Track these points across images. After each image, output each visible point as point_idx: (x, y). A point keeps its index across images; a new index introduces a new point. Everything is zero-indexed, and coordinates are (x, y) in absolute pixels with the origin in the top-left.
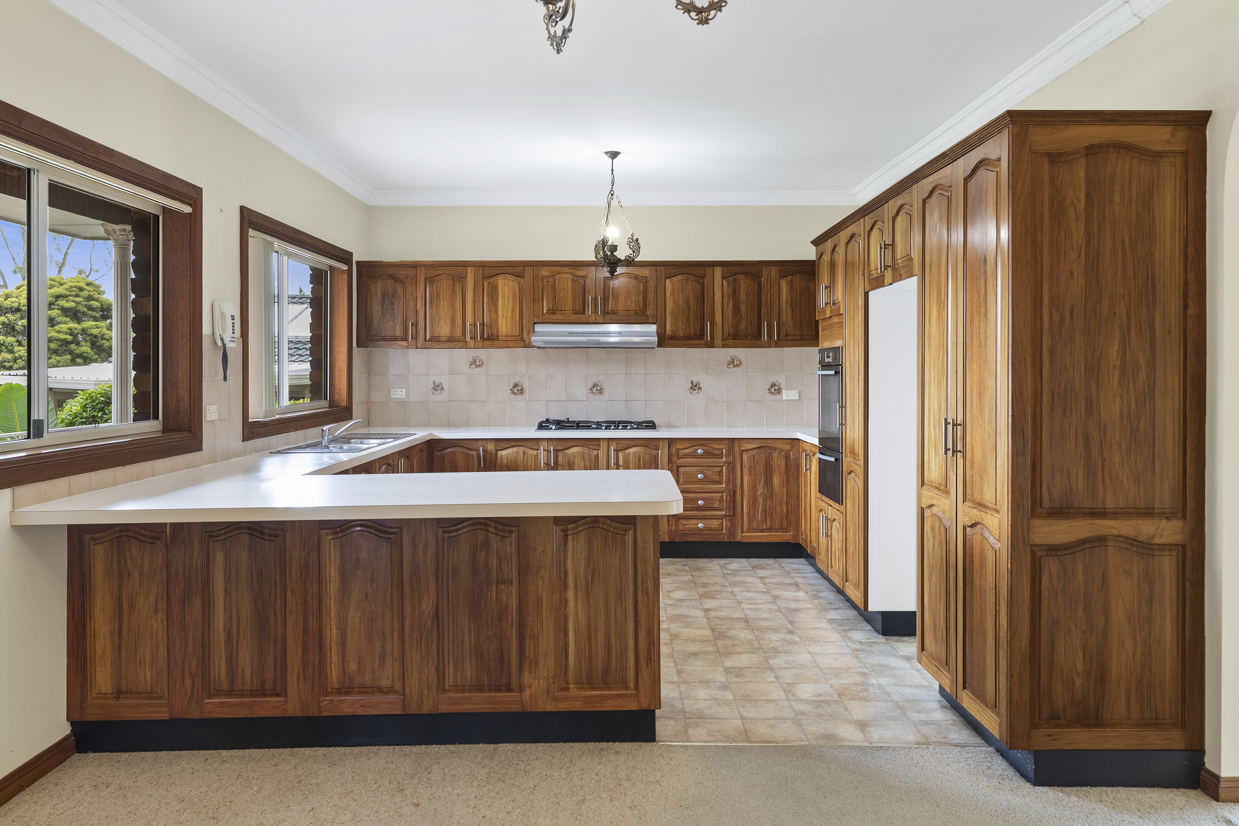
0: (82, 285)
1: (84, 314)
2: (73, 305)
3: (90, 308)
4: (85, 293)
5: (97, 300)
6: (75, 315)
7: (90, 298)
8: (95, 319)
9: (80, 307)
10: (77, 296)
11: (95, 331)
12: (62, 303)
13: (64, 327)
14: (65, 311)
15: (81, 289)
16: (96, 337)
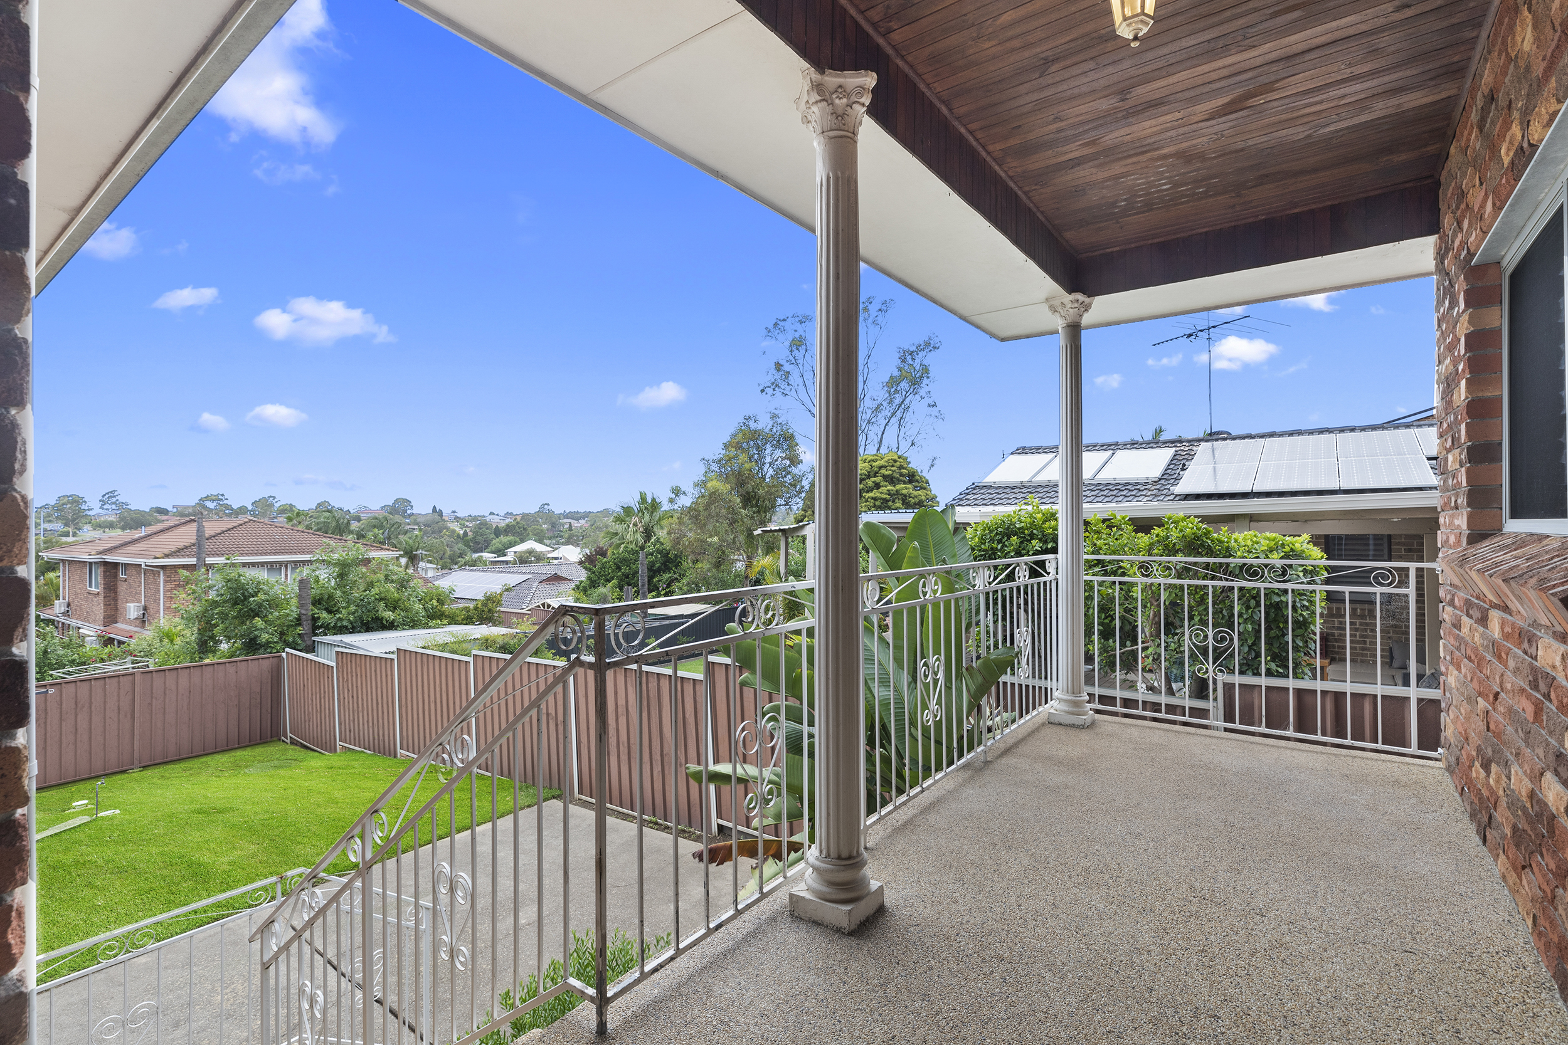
0: (896, 457)
1: (898, 480)
2: (890, 472)
3: (901, 475)
4: (898, 464)
5: (905, 468)
6: (891, 480)
7: (901, 467)
8: (905, 483)
9: (895, 474)
10: (893, 466)
11: (904, 492)
12: (883, 471)
13: (884, 489)
14: (885, 477)
15: (895, 461)
16: (905, 496)
